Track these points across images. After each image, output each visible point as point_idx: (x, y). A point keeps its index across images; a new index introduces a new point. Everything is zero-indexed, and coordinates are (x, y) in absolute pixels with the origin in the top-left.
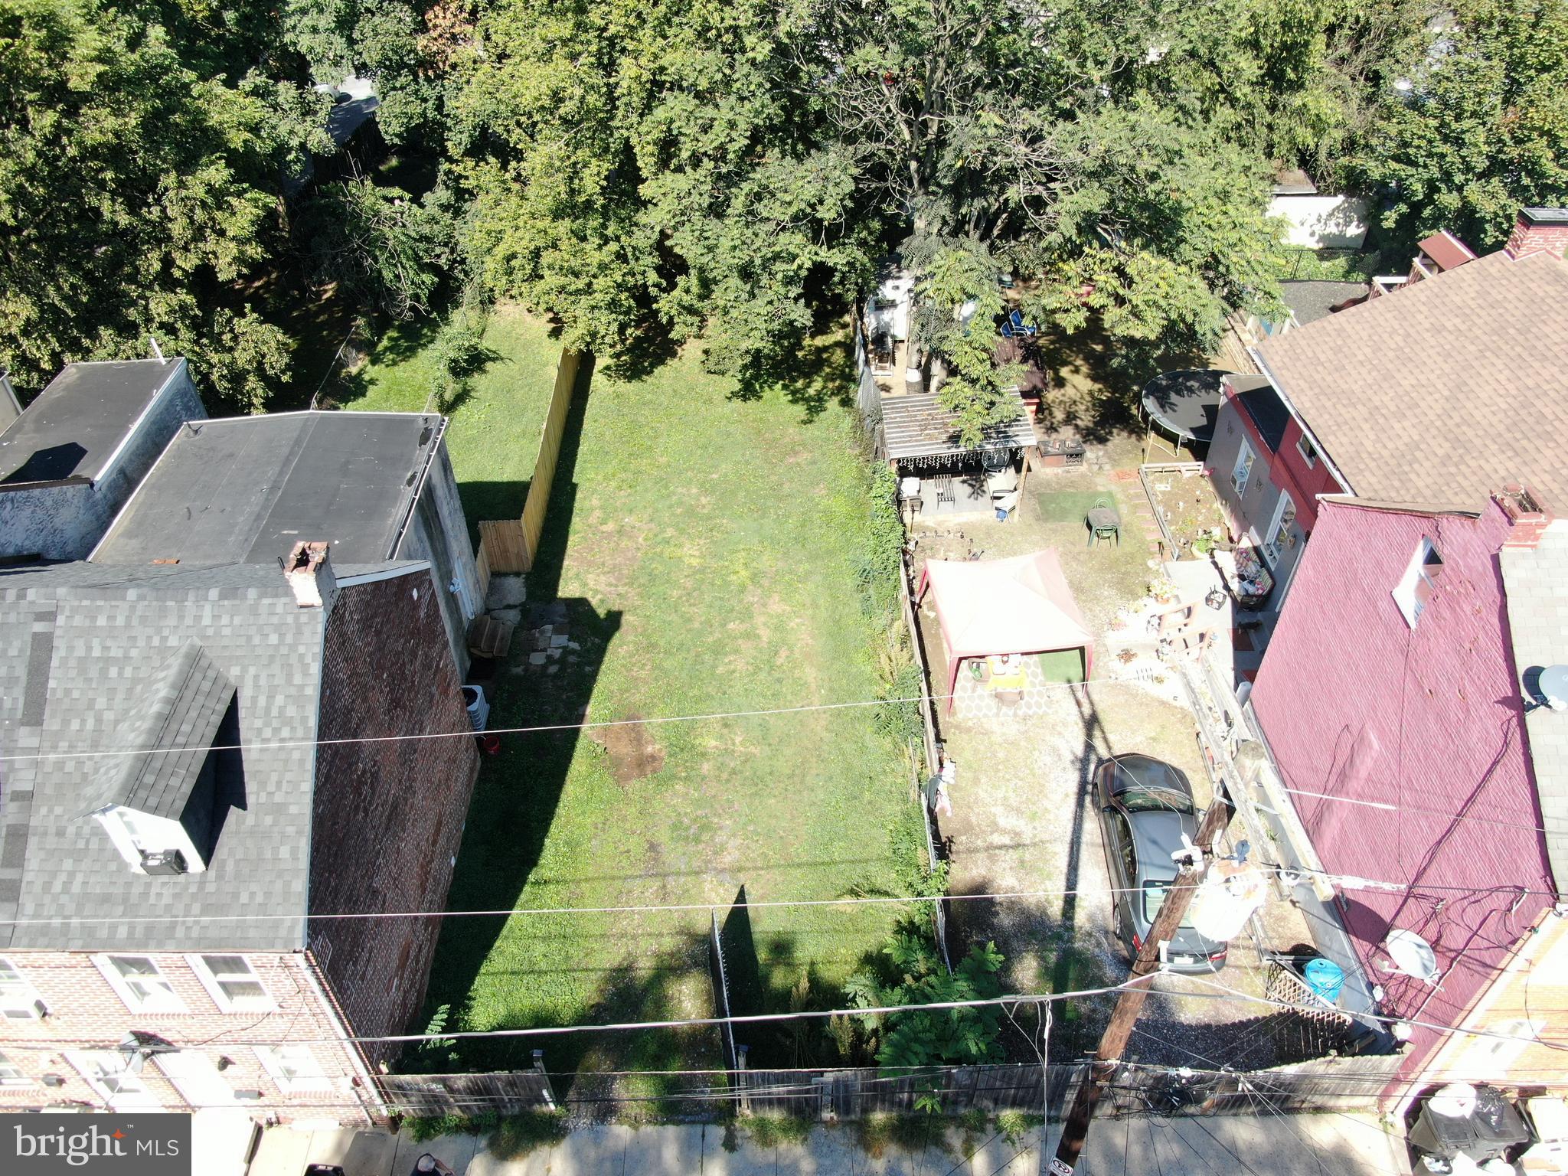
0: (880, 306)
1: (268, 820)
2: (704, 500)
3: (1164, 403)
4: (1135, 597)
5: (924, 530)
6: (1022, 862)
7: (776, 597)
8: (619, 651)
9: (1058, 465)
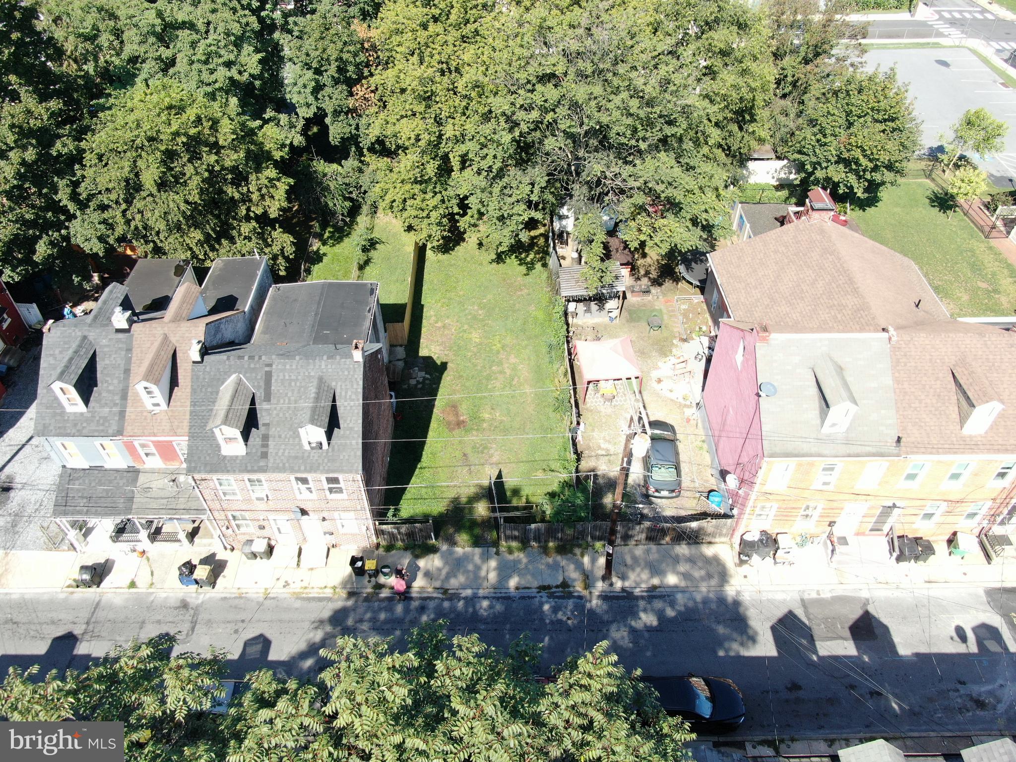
0: (561, 218)
1: (348, 432)
2: (480, 312)
3: (688, 268)
4: (666, 356)
5: (577, 326)
6: (609, 461)
7: (513, 356)
8: (447, 379)
9: (639, 296)
